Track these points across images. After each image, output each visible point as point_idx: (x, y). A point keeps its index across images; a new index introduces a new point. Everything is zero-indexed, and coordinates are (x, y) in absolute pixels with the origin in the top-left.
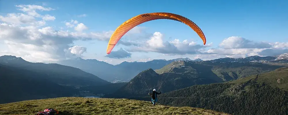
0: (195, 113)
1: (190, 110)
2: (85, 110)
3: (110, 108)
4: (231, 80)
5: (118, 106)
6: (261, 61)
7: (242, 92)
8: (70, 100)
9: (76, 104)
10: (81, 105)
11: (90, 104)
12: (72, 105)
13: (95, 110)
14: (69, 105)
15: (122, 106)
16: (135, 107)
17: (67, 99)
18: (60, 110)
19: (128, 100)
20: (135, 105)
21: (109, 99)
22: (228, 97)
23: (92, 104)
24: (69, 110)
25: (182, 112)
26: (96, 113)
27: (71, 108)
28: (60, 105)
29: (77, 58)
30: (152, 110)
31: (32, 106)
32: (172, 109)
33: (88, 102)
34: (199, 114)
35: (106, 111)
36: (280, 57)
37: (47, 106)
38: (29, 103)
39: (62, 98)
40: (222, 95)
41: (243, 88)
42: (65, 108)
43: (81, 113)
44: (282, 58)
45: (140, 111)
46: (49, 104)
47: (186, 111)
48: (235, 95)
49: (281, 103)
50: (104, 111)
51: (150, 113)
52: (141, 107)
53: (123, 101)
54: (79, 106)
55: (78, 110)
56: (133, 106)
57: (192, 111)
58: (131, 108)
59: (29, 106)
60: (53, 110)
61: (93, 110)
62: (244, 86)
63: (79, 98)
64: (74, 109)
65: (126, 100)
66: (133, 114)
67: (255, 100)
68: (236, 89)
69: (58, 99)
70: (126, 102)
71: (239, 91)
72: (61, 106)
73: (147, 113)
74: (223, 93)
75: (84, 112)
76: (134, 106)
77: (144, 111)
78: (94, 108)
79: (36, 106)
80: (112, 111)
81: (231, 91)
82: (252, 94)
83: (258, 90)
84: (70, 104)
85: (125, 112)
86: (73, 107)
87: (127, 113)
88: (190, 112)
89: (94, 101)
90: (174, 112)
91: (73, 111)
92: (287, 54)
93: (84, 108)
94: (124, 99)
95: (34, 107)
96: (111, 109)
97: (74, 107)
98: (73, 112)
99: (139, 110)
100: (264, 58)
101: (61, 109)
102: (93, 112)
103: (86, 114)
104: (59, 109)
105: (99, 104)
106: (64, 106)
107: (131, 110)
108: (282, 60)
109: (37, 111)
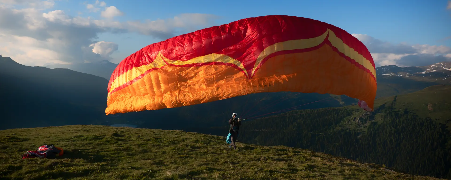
0: (299, 158)
1: (291, 154)
2: (111, 149)
3: (154, 146)
4: (353, 104)
5: (167, 144)
6: (400, 74)
7: (372, 123)
8: (85, 130)
9: (96, 138)
10: (104, 139)
11: (120, 138)
12: (88, 139)
13: (128, 149)
14: (84, 140)
15: (173, 143)
16: (196, 146)
17: (80, 129)
18: (67, 148)
19: (184, 133)
20: (197, 141)
21: (153, 130)
22: (348, 131)
23: (122, 138)
24: (83, 148)
25: (276, 157)
26: (128, 154)
27: (87, 144)
28: (67, 139)
29: (103, 61)
30: (225, 151)
31: (19, 139)
32: (259, 151)
33: (116, 135)
34: (305, 160)
35: (145, 151)
36: (432, 68)
37: (44, 139)
38: (15, 134)
39: (73, 126)
40: (338, 128)
41: (372, 117)
42: (75, 145)
43: (102, 153)
44: (434, 70)
45: (205, 153)
46: (50, 137)
47: (283, 155)
48: (359, 129)
49: (435, 143)
50: (142, 151)
51: (222, 158)
52: (206, 145)
53: (176, 134)
54: (100, 142)
55: (98, 148)
56: (193, 144)
57: (294, 156)
58: (189, 147)
59: (14, 140)
60: (54, 148)
61: (124, 150)
62: (374, 114)
63: (102, 128)
64: (91, 147)
65: (181, 132)
66: (192, 158)
67: (392, 138)
68: (361, 119)
69: (65, 128)
70: (180, 135)
71: (366, 122)
72: (69, 141)
73: (216, 157)
74: (341, 124)
75: (108, 153)
76: (195, 144)
77: (212, 153)
78: (125, 146)
79: (26, 140)
80: (156, 152)
81: (353, 121)
82: (387, 127)
83: (397, 121)
84: (85, 137)
85: (179, 154)
86: (90, 144)
87: (182, 156)
88: (290, 157)
89: (127, 133)
90: (263, 156)
91: (89, 150)
92: (442, 64)
93: (109, 145)
94: (177, 131)
95: (22, 141)
96: (156, 147)
97: (92, 143)
98: (89, 153)
99: (202, 151)
100: (405, 70)
101: (69, 146)
102: (125, 153)
103: (112, 156)
104: (65, 146)
105: (134, 138)
106: (74, 141)
107: (189, 152)
108: (434, 73)
109: (27, 149)
